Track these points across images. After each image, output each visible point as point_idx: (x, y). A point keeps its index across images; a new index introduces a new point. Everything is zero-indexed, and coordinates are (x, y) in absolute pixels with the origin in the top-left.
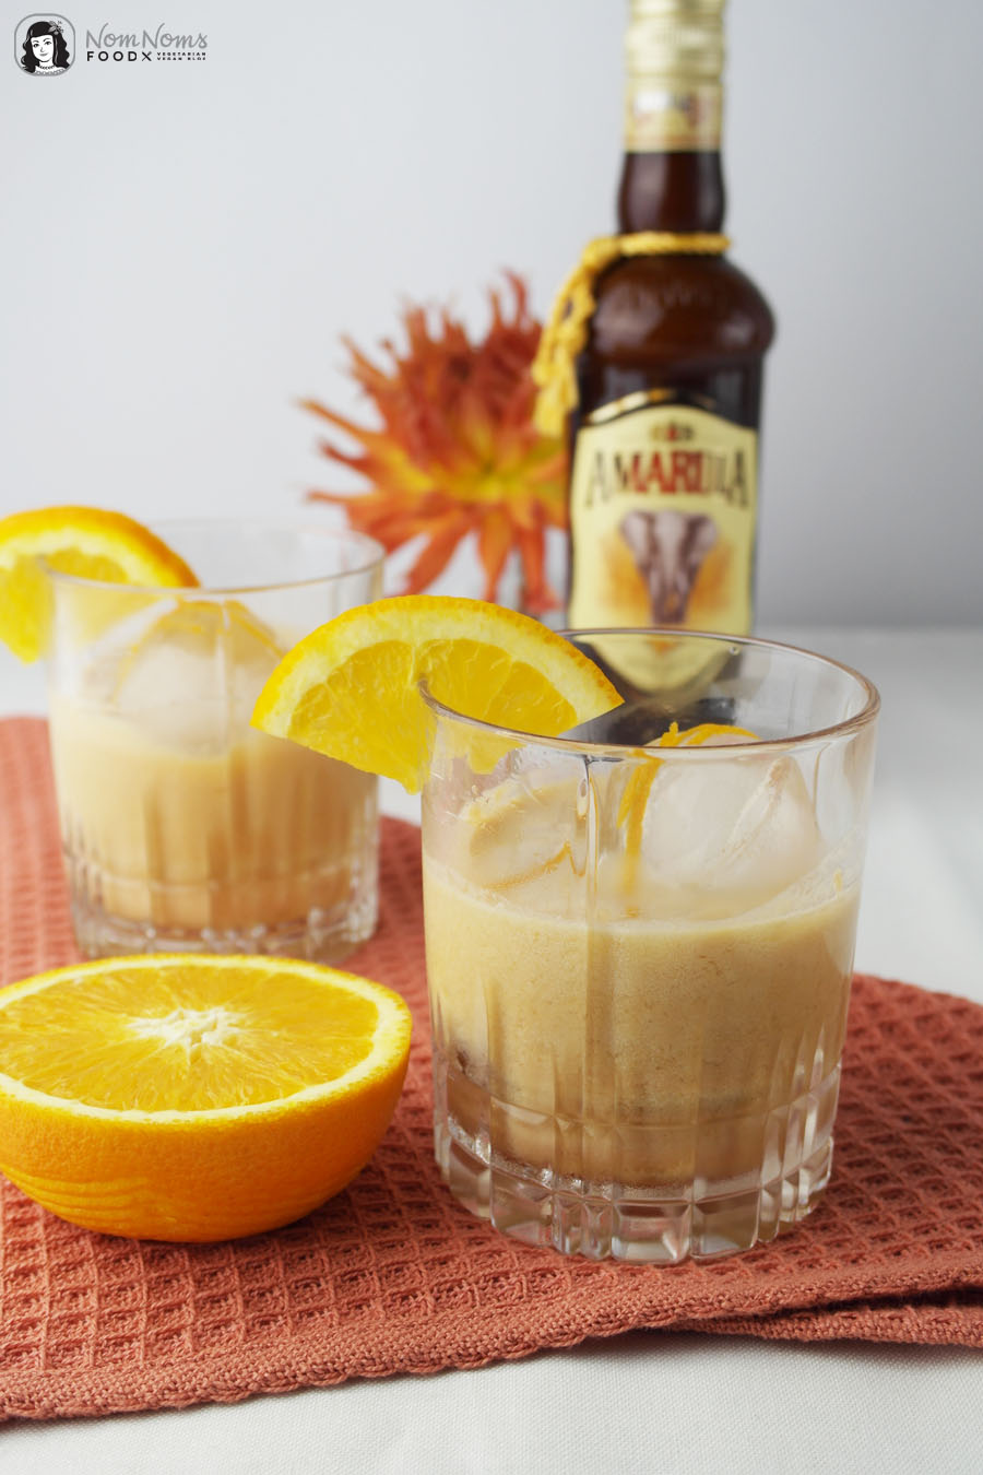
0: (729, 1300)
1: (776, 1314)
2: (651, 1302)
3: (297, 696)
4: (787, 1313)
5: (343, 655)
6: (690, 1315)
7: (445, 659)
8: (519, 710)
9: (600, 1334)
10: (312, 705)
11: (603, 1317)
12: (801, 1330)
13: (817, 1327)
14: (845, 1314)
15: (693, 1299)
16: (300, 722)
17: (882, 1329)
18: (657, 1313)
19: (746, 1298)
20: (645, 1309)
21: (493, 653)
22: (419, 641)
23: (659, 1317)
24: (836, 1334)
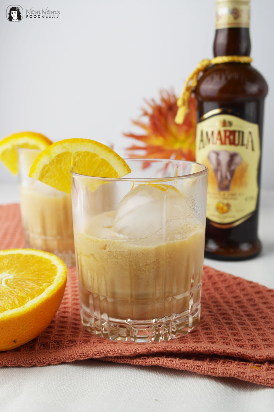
0: (121, 351)
1: (136, 356)
2: (97, 350)
3: (41, 167)
4: (139, 356)
5: (54, 156)
6: (109, 355)
7: (81, 157)
8: (102, 172)
9: (80, 359)
10: (45, 170)
11: (82, 354)
12: (142, 362)
13: (147, 361)
14: (157, 358)
15: (110, 350)
16: (42, 175)
17: (165, 363)
18: (98, 354)
19: (127, 350)
20: (95, 352)
21: (94, 155)
22: (74, 152)
23: (99, 355)
24: (152, 363)
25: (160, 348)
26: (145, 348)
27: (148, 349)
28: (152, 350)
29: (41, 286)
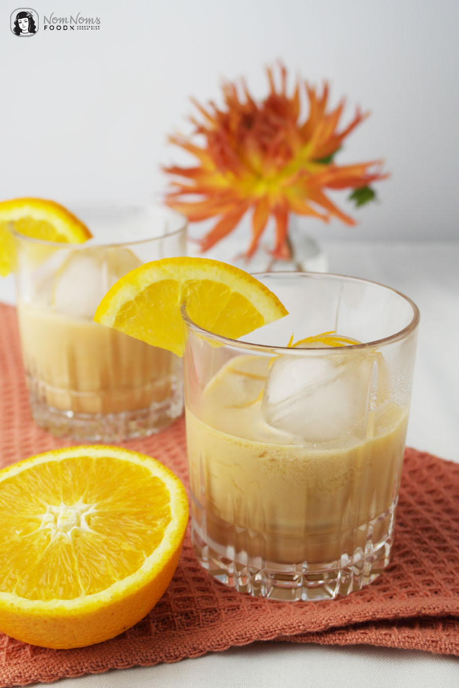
0: (304, 625)
1: (328, 630)
2: (264, 628)
3: (118, 306)
4: (333, 630)
5: (143, 286)
6: (284, 634)
7: (197, 290)
8: (235, 317)
9: (238, 645)
10: (126, 311)
11: (240, 636)
12: (340, 640)
13: (348, 638)
14: (362, 631)
15: (285, 625)
16: (120, 319)
17: (380, 640)
18: (267, 633)
19: (312, 623)
20: (261, 632)
21: (222, 287)
22: (183, 280)
23: (268, 635)
24: (357, 642)
25: (365, 614)
26: (341, 617)
27: (347, 618)
28: (354, 619)
29: (155, 525)
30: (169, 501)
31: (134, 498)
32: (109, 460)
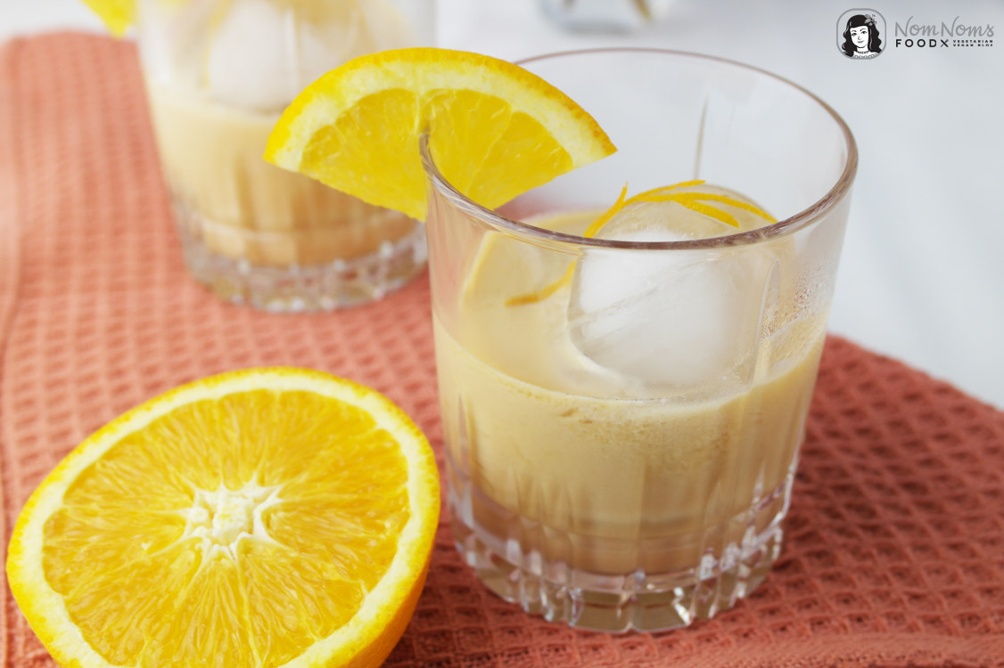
3: (307, 134)
5: (350, 100)
7: (448, 108)
8: (519, 155)
10: (322, 141)
16: (311, 157)
21: (494, 103)
22: (422, 90)
29: (382, 529)
30: (406, 479)
31: (346, 474)
32: (304, 397)
